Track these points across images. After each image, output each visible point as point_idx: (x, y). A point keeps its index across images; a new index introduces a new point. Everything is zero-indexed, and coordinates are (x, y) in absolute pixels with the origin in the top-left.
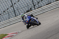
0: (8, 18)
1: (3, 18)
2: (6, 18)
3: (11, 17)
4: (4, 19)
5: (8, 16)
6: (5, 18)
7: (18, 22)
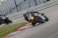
1: (23, 7)
4: (25, 8)
5: (29, 5)
6: (25, 7)
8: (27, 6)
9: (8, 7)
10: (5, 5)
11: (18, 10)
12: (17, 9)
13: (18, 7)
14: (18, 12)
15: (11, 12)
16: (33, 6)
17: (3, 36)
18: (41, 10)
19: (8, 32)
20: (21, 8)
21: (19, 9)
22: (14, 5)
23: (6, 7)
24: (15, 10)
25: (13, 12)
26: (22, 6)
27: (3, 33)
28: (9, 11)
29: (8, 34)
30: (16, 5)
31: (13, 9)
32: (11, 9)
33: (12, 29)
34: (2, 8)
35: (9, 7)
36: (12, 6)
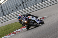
0: (34, 3)
1: (30, 4)
2: (33, 3)
3: (37, 2)
4: (31, 5)
5: (35, 2)
6: (31, 3)
7: (44, 8)
8: (34, 2)
9: (14, 4)
10: (11, 2)
13: (24, 4)
14: (24, 9)
15: (17, 9)
16: (40, 2)
17: (9, 32)
18: (47, 7)
19: (15, 29)
20: (27, 5)
21: (25, 6)
22: (20, 2)
23: (12, 4)
24: (21, 7)
25: (20, 8)
26: (28, 2)
27: (9, 30)
28: (15, 7)
29: (14, 31)
30: (22, 1)
31: (19, 6)
32: (17, 6)
33: (18, 26)
34: (8, 5)
35: (16, 3)
36: (18, 2)
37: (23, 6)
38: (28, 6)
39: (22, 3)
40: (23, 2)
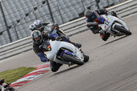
1: (23, 30)
4: (26, 32)
11: (10, 38)
12: (9, 34)
13: (10, 30)
14: (11, 41)
20: (18, 33)
21: (13, 35)
22: (1, 25)
24: (3, 38)
30: (6, 25)
37: (8, 36)
38: (19, 35)
39: (5, 29)
40: (9, 25)
